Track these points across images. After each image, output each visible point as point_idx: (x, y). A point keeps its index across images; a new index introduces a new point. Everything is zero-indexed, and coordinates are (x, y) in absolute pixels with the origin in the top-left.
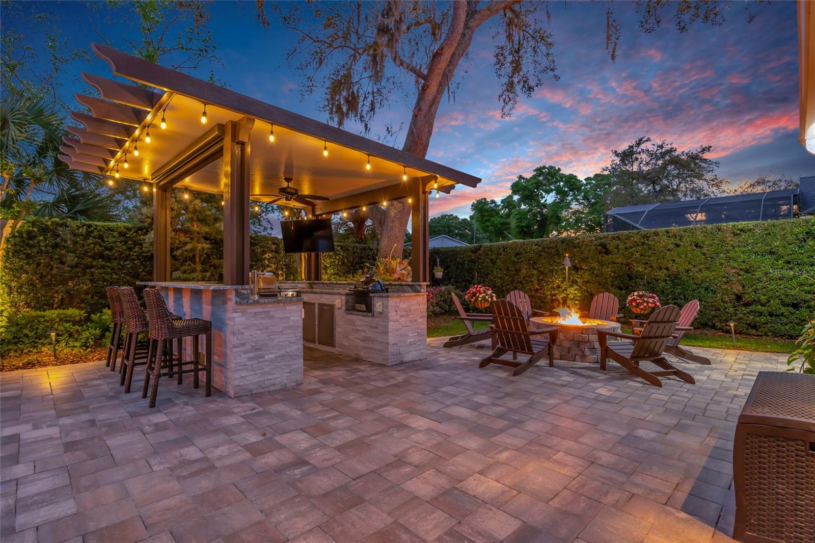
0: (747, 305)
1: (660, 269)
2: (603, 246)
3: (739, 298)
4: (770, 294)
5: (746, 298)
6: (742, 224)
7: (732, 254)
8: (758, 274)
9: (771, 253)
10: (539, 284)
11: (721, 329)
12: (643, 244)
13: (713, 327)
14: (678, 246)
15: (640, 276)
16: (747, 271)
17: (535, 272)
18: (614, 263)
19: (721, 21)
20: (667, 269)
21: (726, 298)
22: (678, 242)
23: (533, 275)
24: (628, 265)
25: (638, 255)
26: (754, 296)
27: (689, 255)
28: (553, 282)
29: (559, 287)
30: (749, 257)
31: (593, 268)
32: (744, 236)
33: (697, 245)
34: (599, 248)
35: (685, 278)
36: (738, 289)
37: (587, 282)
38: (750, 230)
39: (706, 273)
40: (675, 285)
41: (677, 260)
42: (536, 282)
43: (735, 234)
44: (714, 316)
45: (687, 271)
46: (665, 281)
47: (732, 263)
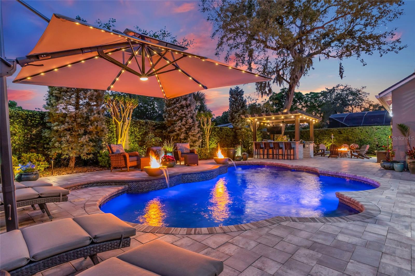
0: (379, 147)
1: (357, 138)
2: (340, 131)
3: (377, 145)
4: (385, 144)
5: (379, 145)
6: (378, 127)
7: (376, 134)
8: (382, 139)
9: (385, 134)
10: (319, 143)
11: (373, 154)
12: (352, 131)
13: (371, 153)
14: (361, 132)
15: (351, 140)
16: (379, 139)
17: (318, 139)
18: (343, 136)
19: (371, 54)
20: (358, 138)
21: (374, 146)
22: (362, 131)
23: (317, 140)
24: (347, 137)
25: (350, 134)
26: (381, 145)
27: (365, 134)
28: (324, 142)
29: (326, 143)
30: (380, 135)
31: (337, 138)
32: (378, 130)
33: (366, 132)
34: (339, 132)
35: (363, 140)
36: (377, 143)
37: (335, 142)
38: (380, 128)
39: (369, 139)
40: (361, 142)
41: (361, 136)
42: (318, 142)
43: (376, 129)
44: (371, 150)
45: (364, 139)
46: (358, 141)
47: (376, 137)
